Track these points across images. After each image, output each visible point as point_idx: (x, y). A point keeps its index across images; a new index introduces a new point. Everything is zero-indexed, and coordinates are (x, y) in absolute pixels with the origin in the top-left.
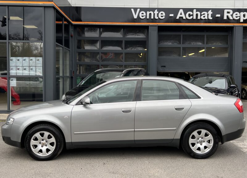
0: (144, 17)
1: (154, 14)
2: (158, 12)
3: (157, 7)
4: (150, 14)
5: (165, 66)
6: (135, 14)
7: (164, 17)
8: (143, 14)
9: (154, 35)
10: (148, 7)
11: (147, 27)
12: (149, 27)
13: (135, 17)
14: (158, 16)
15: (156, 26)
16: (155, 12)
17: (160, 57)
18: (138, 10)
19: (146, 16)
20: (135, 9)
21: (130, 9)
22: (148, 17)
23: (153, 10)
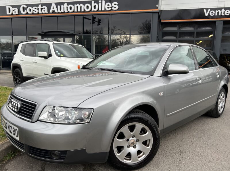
0: (213, 15)
1: (221, 12)
2: (224, 11)
3: (224, 7)
4: (218, 12)
5: (226, 50)
6: (207, 13)
7: (229, 14)
8: (212, 12)
9: (219, 27)
10: (217, 7)
11: (215, 22)
12: (217, 22)
13: (206, 15)
14: (224, 13)
15: (222, 21)
16: (222, 11)
17: (223, 43)
18: (209, 10)
19: (215, 14)
20: (207, 9)
21: (202, 9)
22: (216, 15)
23: (221, 9)
